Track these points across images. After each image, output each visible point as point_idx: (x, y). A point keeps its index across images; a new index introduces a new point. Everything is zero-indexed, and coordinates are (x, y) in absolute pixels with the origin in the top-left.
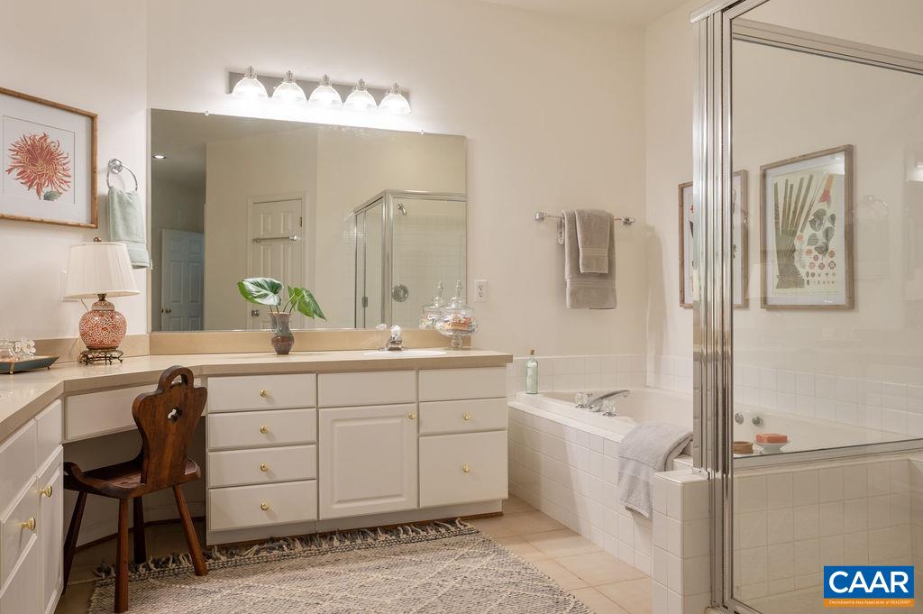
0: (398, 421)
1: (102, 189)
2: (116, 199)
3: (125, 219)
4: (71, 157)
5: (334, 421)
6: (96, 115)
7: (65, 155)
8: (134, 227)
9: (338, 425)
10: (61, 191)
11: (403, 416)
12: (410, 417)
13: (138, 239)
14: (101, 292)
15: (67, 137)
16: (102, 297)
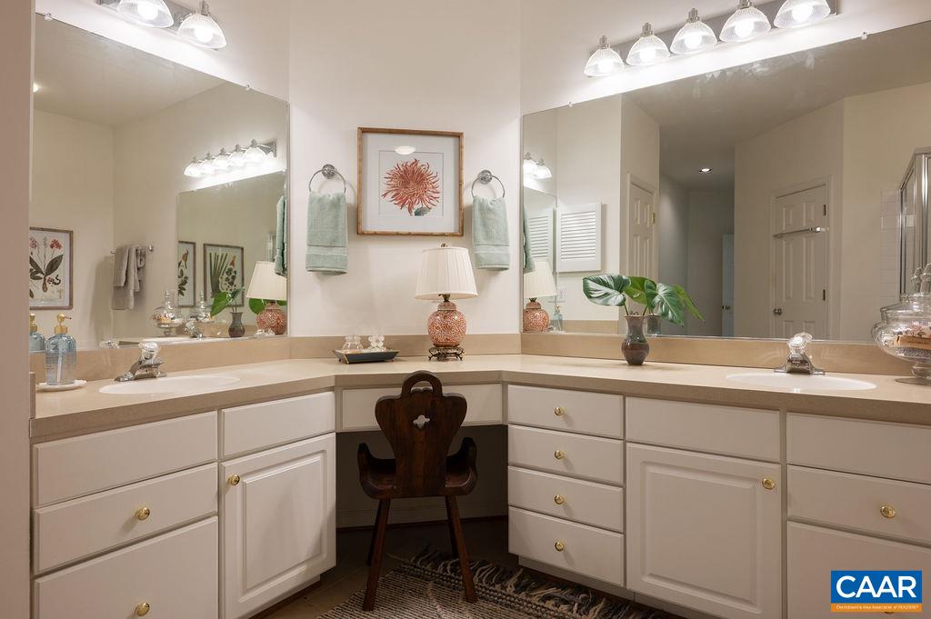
0: (747, 486)
1: (467, 200)
2: (477, 207)
3: (485, 225)
4: (440, 176)
5: (646, 463)
6: (462, 134)
7: (433, 175)
8: (494, 231)
9: (651, 469)
10: (430, 206)
11: (756, 480)
12: (767, 484)
13: (499, 243)
14: (445, 293)
15: (436, 159)
16: (446, 297)
